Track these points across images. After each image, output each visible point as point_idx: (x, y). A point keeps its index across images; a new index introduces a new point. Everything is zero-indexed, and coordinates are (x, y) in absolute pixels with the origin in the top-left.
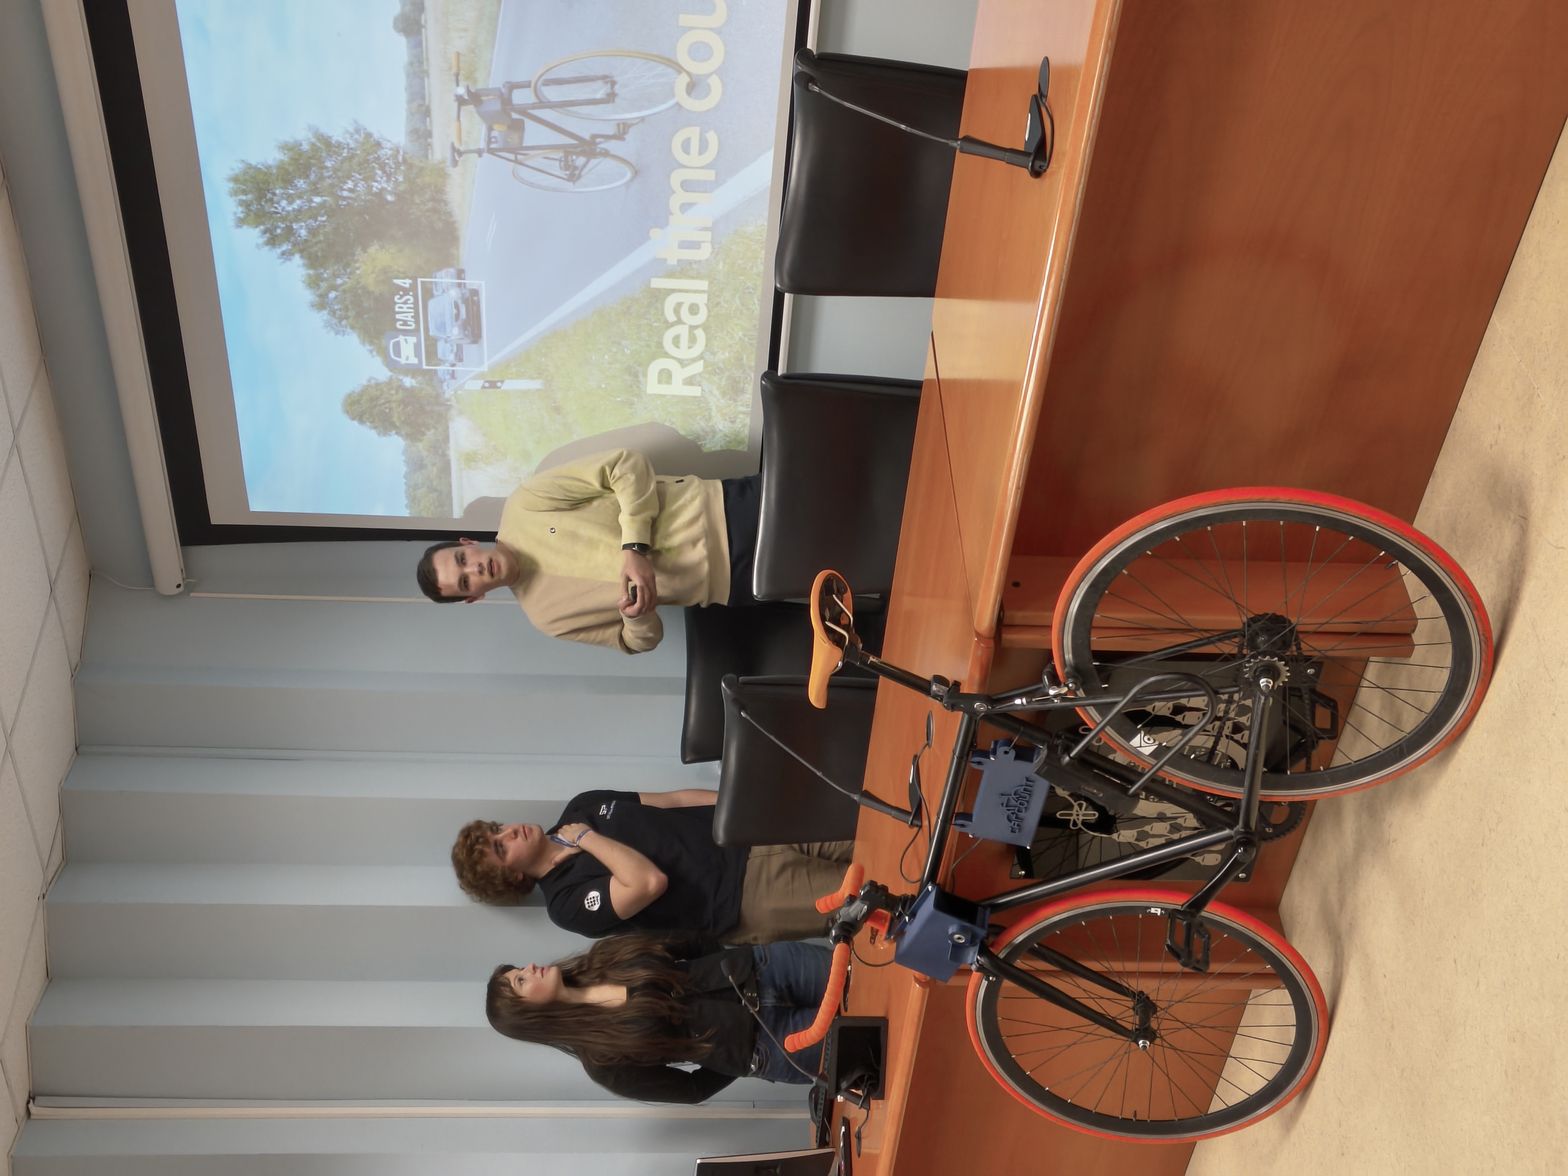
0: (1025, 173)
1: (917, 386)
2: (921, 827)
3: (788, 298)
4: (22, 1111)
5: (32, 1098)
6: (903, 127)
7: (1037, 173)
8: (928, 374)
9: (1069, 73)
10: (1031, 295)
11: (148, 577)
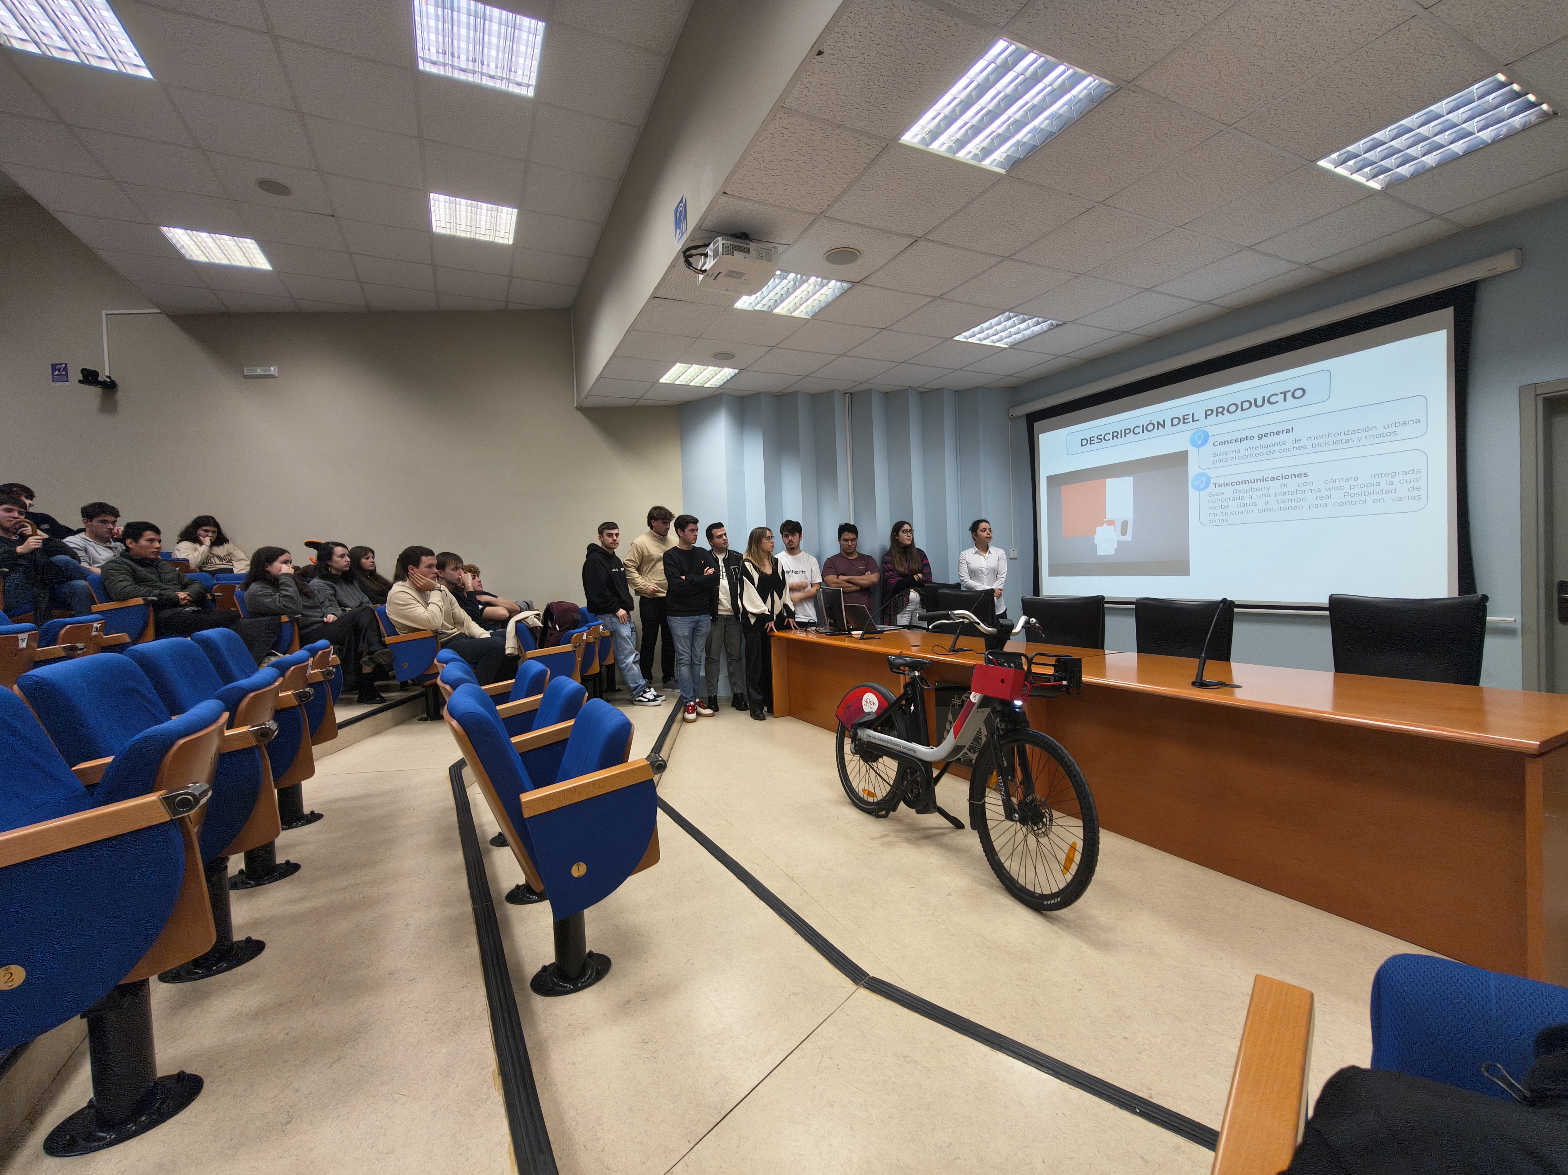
0: (1194, 680)
1: (1102, 647)
2: (950, 651)
3: (1134, 606)
4: (846, 392)
5: (851, 393)
6: (1209, 636)
7: (1193, 684)
8: (1107, 652)
9: (1232, 694)
10: (1140, 681)
11: (1014, 405)
